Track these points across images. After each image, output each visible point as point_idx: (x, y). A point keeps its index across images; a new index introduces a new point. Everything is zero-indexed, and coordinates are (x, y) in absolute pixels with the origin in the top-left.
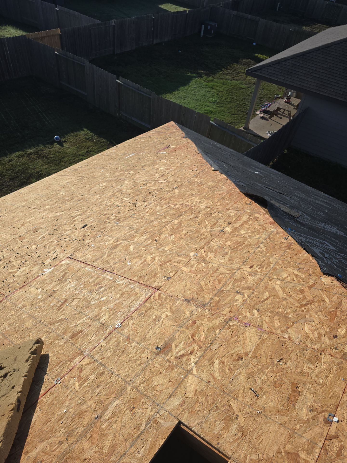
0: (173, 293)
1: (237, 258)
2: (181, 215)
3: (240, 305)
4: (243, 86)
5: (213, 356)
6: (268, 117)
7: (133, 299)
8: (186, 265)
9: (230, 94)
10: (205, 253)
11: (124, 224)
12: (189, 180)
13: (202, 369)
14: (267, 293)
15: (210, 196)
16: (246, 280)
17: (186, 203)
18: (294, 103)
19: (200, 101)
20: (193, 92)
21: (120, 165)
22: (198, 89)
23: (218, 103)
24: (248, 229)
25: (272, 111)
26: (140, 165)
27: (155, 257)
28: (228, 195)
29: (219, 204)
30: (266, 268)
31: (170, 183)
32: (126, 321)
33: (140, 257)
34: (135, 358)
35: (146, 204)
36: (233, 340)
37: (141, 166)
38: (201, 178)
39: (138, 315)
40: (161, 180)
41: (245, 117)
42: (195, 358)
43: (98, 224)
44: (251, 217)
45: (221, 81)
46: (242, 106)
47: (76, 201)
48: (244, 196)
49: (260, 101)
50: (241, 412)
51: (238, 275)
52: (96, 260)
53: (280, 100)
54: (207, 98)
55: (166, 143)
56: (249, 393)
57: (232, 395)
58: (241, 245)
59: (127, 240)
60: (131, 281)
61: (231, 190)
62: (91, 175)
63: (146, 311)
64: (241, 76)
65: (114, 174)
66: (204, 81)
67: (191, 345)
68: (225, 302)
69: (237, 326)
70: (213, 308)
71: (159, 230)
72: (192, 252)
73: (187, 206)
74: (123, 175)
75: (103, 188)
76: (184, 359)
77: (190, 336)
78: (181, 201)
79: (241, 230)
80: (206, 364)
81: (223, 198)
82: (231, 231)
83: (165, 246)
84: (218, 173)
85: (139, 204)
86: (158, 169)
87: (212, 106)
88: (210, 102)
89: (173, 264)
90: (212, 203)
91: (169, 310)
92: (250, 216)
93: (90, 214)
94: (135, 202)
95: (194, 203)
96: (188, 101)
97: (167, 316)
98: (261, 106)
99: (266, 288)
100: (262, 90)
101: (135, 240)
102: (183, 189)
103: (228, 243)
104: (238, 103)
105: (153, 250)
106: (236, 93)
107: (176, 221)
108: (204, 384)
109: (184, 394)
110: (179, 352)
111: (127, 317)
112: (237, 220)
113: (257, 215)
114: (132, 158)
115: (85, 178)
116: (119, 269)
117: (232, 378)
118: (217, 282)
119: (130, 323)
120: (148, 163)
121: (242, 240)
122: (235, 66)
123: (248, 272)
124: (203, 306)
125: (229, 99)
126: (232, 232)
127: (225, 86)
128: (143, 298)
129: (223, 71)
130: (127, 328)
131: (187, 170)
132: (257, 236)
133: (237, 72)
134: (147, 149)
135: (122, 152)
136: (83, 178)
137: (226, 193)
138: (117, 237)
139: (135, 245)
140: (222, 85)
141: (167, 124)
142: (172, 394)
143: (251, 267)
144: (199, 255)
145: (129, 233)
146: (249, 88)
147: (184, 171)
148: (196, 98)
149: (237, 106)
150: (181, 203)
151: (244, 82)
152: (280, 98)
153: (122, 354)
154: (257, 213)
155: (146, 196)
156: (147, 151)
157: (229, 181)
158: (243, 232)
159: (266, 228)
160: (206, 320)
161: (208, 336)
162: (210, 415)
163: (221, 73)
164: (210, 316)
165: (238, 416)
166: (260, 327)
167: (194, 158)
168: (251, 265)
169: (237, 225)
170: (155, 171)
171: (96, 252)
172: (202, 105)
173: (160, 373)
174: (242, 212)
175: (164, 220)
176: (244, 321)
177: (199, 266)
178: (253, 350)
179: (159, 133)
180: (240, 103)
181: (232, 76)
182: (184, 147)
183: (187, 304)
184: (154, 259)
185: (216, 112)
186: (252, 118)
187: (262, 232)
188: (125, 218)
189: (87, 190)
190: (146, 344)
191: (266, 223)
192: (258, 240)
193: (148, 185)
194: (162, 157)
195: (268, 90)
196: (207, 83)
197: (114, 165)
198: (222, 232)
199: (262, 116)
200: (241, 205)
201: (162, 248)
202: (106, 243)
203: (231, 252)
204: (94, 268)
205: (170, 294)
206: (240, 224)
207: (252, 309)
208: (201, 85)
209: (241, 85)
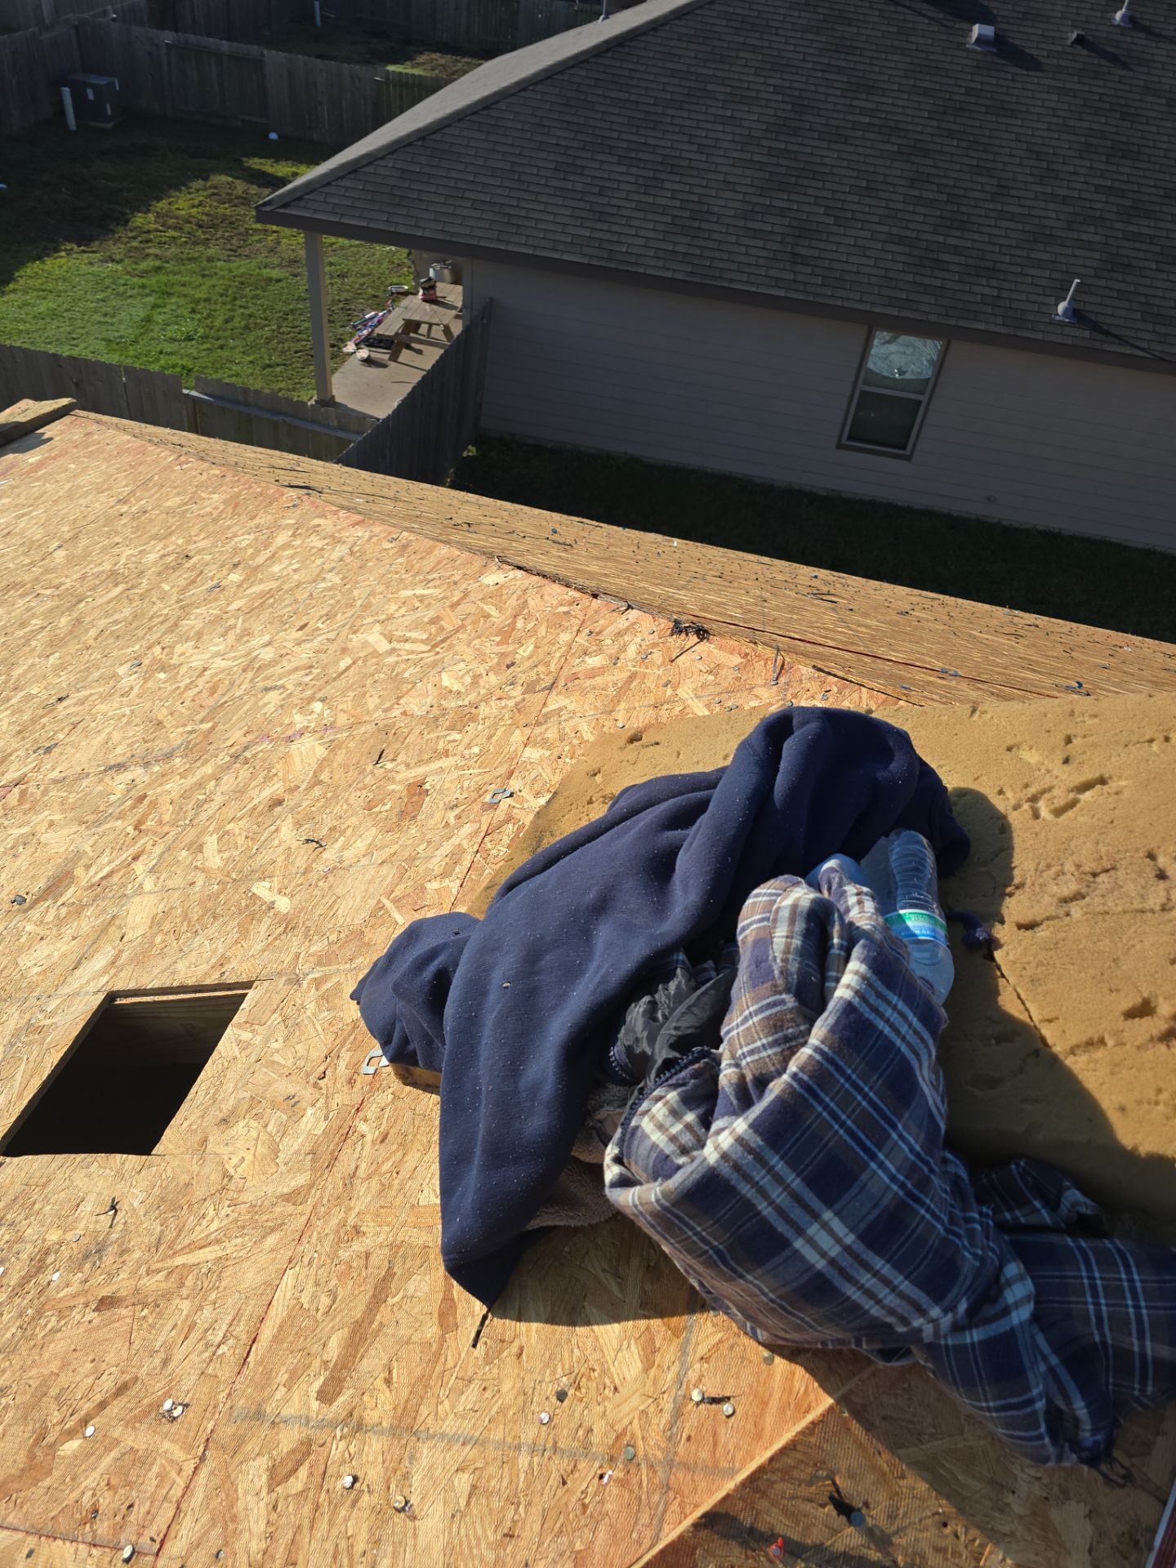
4: (275, 273)
6: (386, 357)
9: (238, 302)
18: (450, 299)
19: (135, 341)
20: (98, 317)
23: (205, 337)
25: (392, 334)
41: (311, 368)
45: (193, 266)
46: (292, 335)
49: (347, 312)
53: (407, 301)
54: (156, 328)
64: (260, 241)
66: (127, 273)
87: (182, 351)
88: (173, 340)
96: (91, 349)
98: (354, 327)
104: (274, 327)
106: (256, 297)
125: (237, 319)
127: (213, 281)
133: (242, 230)
140: (201, 280)
146: (296, 276)
148: (117, 334)
149: (273, 338)
151: (276, 260)
152: (404, 293)
163: (186, 242)
180: (279, 327)
181: (229, 247)
185: (206, 367)
186: (335, 369)
195: (364, 276)
196: (144, 281)
199: (366, 356)
208: (122, 289)
209: (268, 270)
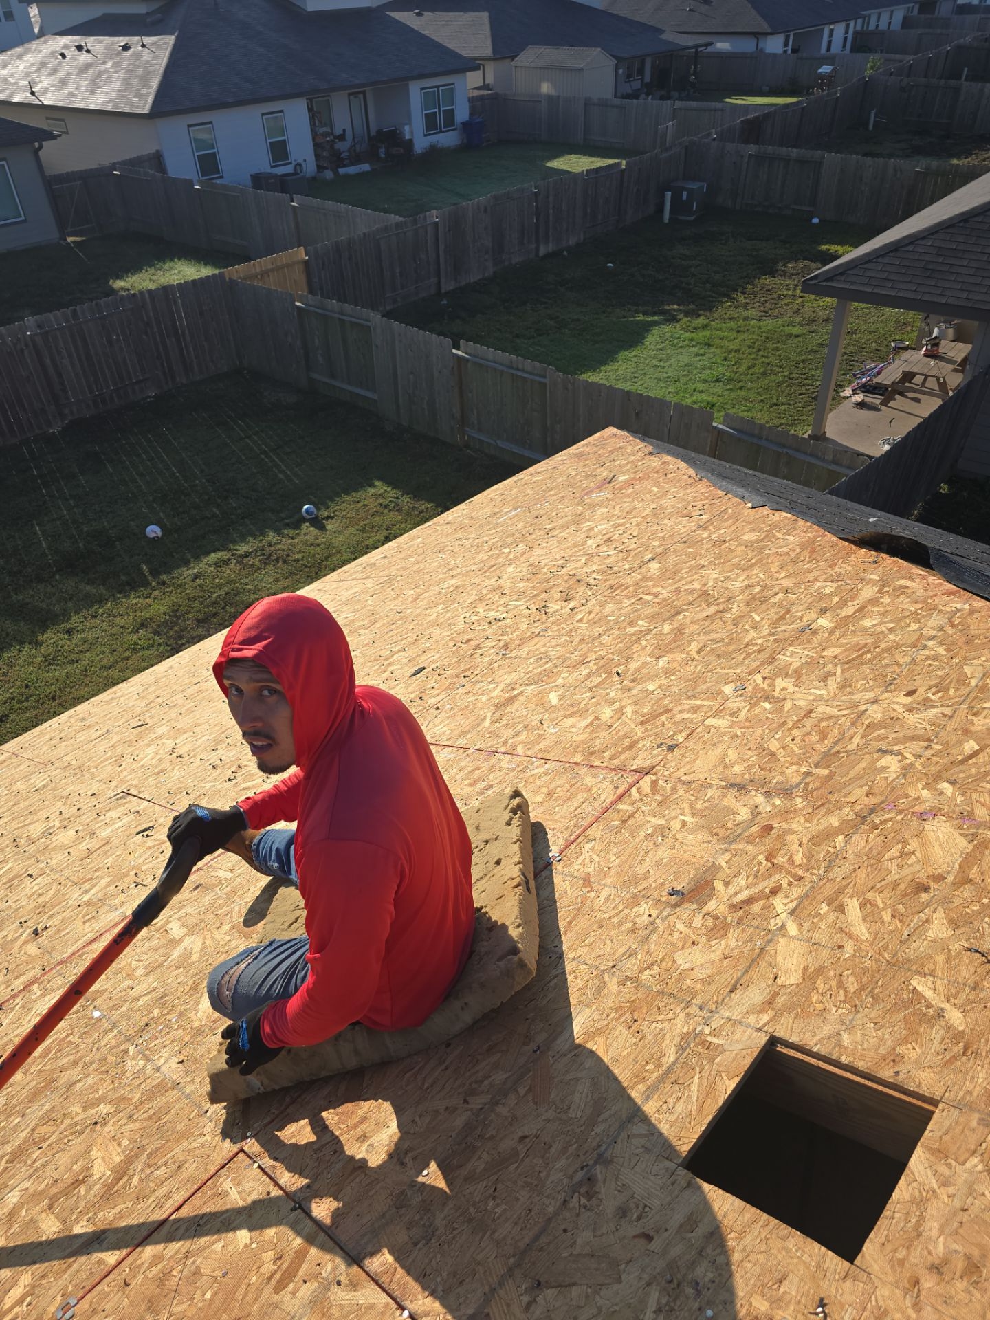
0: (692, 776)
1: (864, 679)
2: (678, 613)
3: (897, 778)
4: (796, 330)
5: (840, 892)
6: (878, 402)
7: (582, 800)
8: (718, 713)
9: (761, 353)
10: (767, 682)
11: (523, 652)
12: (685, 539)
13: (813, 923)
14: (972, 742)
15: (753, 561)
16: (900, 722)
17: (687, 587)
18: (951, 354)
19: (678, 381)
20: (655, 362)
21: (486, 539)
22: (668, 351)
23: (730, 380)
24: (883, 614)
25: (890, 383)
26: (541, 529)
27: (622, 708)
28: (806, 553)
29: (783, 575)
30: (957, 690)
31: (632, 553)
32: (573, 847)
33: (581, 713)
34: (615, 920)
35: (572, 604)
36: (894, 852)
37: (542, 533)
38: (720, 529)
39: (602, 830)
40: (605, 550)
41: (811, 408)
42: (786, 901)
43: (453, 661)
44: (886, 589)
45: (732, 324)
46: (800, 380)
47: (384, 625)
48: (854, 547)
49: (851, 362)
50: (953, 1001)
51: (875, 713)
52: (464, 734)
53: (907, 355)
54: (695, 372)
55: (604, 475)
56: (966, 960)
57: (914, 968)
58: (869, 651)
59: (537, 683)
60: (568, 765)
61: (813, 541)
62: (414, 569)
63: (624, 822)
64: (787, 305)
65: (474, 558)
66: (683, 329)
67: (770, 876)
68: (850, 776)
69: (897, 822)
70: (814, 793)
71: (620, 652)
72: (726, 684)
73: (690, 592)
74: (498, 557)
75: (451, 589)
76: (756, 908)
77: (761, 858)
78: (671, 585)
79: (861, 619)
80: (822, 912)
81: (794, 561)
82: (832, 625)
83: (645, 682)
84: (765, 511)
85: (554, 607)
86: (592, 529)
87: (711, 390)
88: (705, 381)
89: (678, 716)
90: (761, 576)
91: (687, 810)
92: (883, 586)
93: (428, 645)
94: (543, 604)
95: (711, 583)
96: (645, 385)
97: (684, 824)
98: (855, 375)
99: (966, 732)
100: (852, 333)
101: (560, 681)
102: (672, 559)
103: (829, 653)
104: (786, 374)
105: (613, 694)
106: (777, 349)
107: (667, 628)
108: (825, 953)
109: (771, 981)
110: (736, 894)
111: (572, 838)
112: (846, 601)
113: (902, 582)
114: (516, 519)
115: (399, 578)
116: (528, 744)
117: (906, 933)
118: (815, 737)
119: (583, 851)
120: (561, 522)
121: (870, 640)
122: (767, 282)
123: (904, 705)
124: (787, 792)
125: (757, 366)
126: (836, 627)
127: (745, 336)
128: (608, 796)
129: (734, 298)
130: (579, 862)
131: (673, 519)
132: (914, 626)
133: (775, 296)
134: (551, 496)
135: (488, 510)
136: (392, 579)
137: (798, 550)
138: (508, 681)
139: (562, 690)
140: (736, 335)
141: (598, 435)
142: (737, 982)
143: (910, 694)
144: (750, 688)
145: (540, 669)
146: (812, 332)
147: (666, 521)
148: (665, 375)
149: (783, 382)
150: (671, 589)
151: (798, 319)
152: (906, 348)
153: (577, 915)
154: (903, 578)
155: (570, 588)
156: (555, 498)
157: (801, 522)
158: (867, 623)
159: (936, 605)
160: (802, 819)
161: (814, 853)
162: (859, 1016)
163: (730, 306)
164: (810, 810)
165: (943, 1010)
166: (967, 816)
167: (689, 490)
168: (910, 689)
169: (848, 611)
170: (584, 536)
171: (458, 718)
172: (685, 391)
173: (693, 943)
174: (857, 582)
175: (632, 630)
176: (916, 809)
177: (756, 711)
178: (957, 867)
179: (580, 456)
180: (791, 374)
181: (762, 309)
182: (656, 472)
183: (737, 794)
184: (620, 712)
185: (727, 403)
186: (831, 410)
187: (926, 616)
188: (523, 641)
189: (410, 599)
190: (640, 888)
191: (936, 595)
192: (918, 633)
193: (571, 566)
194: (597, 504)
195: (870, 333)
196: (694, 335)
197: (471, 540)
198: (808, 630)
199: (860, 400)
200: (849, 568)
201: (639, 687)
202: (484, 698)
203: (843, 671)
204: (461, 750)
205: (684, 778)
206: (857, 607)
207: (935, 781)
208: (676, 341)
209: (790, 328)
